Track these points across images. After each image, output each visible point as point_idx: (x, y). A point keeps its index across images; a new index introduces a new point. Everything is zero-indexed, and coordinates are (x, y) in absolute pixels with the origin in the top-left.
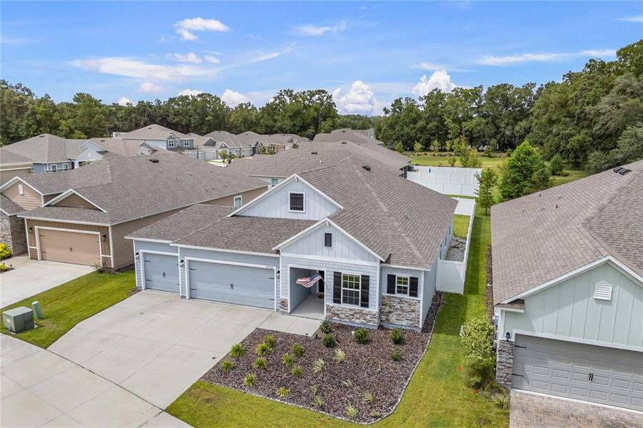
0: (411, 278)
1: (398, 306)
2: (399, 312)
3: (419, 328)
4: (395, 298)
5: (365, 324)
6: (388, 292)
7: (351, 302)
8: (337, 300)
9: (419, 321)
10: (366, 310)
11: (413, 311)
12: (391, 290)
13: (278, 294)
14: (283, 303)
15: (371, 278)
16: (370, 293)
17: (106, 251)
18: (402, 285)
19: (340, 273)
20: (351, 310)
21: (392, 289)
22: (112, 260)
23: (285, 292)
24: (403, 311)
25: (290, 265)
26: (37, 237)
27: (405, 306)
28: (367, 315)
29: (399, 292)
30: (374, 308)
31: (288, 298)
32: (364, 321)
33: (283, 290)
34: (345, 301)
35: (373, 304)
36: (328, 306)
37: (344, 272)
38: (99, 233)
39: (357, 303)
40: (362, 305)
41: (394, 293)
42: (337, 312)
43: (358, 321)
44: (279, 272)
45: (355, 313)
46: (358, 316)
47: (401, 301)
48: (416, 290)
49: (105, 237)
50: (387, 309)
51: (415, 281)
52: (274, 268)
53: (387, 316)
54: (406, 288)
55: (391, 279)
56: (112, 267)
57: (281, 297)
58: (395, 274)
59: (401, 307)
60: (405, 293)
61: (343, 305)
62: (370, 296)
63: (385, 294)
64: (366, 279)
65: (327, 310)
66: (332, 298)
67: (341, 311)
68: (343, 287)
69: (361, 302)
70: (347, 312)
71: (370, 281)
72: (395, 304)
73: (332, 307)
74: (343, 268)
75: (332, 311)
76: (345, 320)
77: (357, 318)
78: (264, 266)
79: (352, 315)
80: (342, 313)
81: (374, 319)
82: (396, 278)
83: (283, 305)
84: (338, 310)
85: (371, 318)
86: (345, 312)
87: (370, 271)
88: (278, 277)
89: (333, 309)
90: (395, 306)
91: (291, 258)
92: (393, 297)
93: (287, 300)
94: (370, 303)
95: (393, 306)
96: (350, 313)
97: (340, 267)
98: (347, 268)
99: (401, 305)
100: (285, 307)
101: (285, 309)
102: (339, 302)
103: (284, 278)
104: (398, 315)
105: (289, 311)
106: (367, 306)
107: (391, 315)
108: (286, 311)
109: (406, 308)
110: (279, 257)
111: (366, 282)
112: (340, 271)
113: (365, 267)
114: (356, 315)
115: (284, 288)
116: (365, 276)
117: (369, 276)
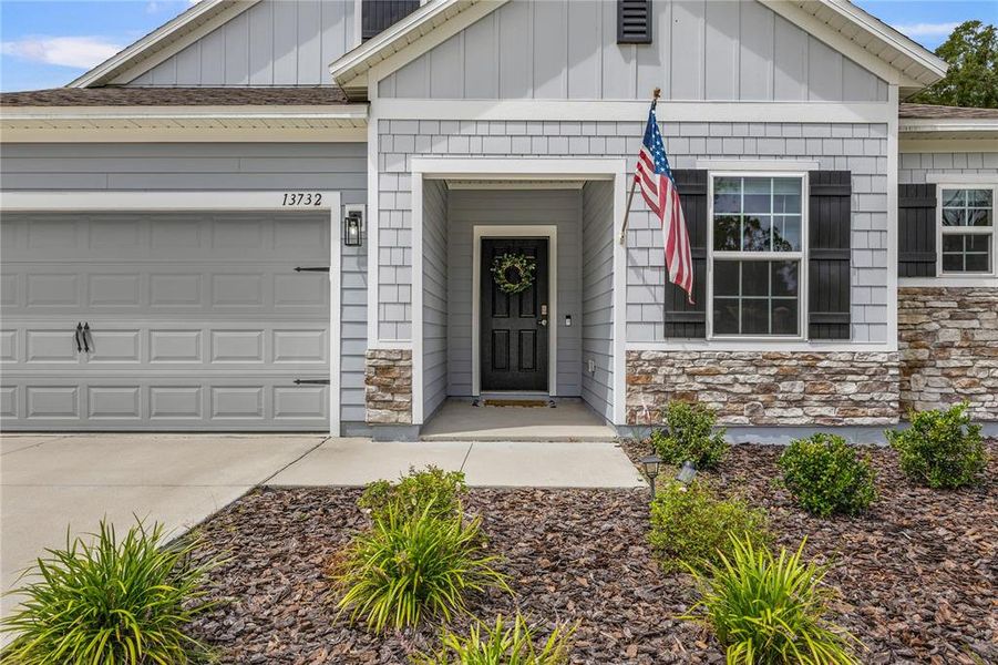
2: (955, 360)
4: (938, 293)
5: (834, 425)
6: (901, 274)
7: (756, 323)
8: (682, 323)
10: (837, 349)
12: (915, 258)
13: (352, 339)
14: (386, 376)
15: (858, 185)
16: (857, 259)
18: (966, 230)
19: (701, 176)
20: (755, 362)
21: (921, 255)
23: (394, 313)
24: (976, 350)
25: (420, 166)
27: (987, 329)
28: (839, 375)
29: (952, 264)
30: (875, 335)
31: (413, 341)
32: (826, 411)
33: (389, 302)
34: (725, 325)
35: (872, 315)
36: (634, 357)
37: (717, 168)
39: (788, 326)
40: (819, 330)
41: (932, 274)
42: (682, 385)
43: (795, 416)
44: (357, 217)
45: (786, 376)
46: (798, 387)
47: (964, 304)
52: (331, 201)
55: (916, 203)
57: (373, 343)
58: (930, 179)
59: (965, 334)
61: (716, 345)
62: (856, 278)
65: (631, 380)
66: (658, 314)
67: (708, 373)
68: (716, 248)
69: (811, 317)
70: (741, 377)
71: (854, 198)
72: (935, 326)
73: (659, 362)
74: (714, 146)
75: (658, 379)
76: (731, 419)
77: (791, 403)
78: (271, 201)
79: (767, 389)
80: (711, 388)
81: (875, 395)
82: (939, 196)
83: (386, 388)
84: (692, 375)
85: (864, 388)
86: (729, 379)
87: (853, 147)
88: (356, 244)
89: (664, 370)
90: (934, 333)
91: (433, 128)
92: (926, 291)
93: (408, 354)
94: (856, 314)
95: (928, 333)
96: (755, 378)
97: (698, 147)
98: (734, 146)
99: (966, 324)
100: (398, 398)
101: (399, 408)
102: (695, 329)
103: (389, 238)
104: (954, 373)
105: (418, 417)
106: (841, 330)
107: (918, 381)
108: (403, 418)
109: (985, 336)
110: (366, 122)
111: (835, 204)
112: (700, 165)
113: (826, 132)
114: (784, 386)
115: (390, 294)
116: (830, 173)
117: (848, 174)
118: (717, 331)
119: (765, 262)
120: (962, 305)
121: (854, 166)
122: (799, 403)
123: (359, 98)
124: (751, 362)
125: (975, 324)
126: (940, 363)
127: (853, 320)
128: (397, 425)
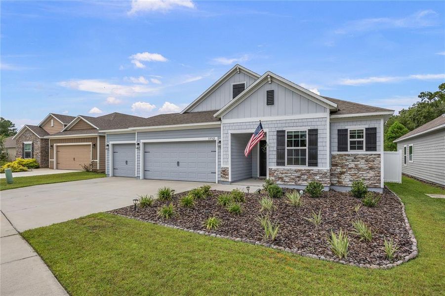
0: (367, 129)
1: (352, 165)
2: (353, 172)
3: (380, 188)
4: (349, 155)
6: (338, 151)
7: (297, 162)
8: (280, 163)
9: (379, 180)
10: (314, 169)
11: (371, 168)
12: (342, 147)
13: (219, 165)
14: (224, 172)
15: (319, 132)
16: (319, 148)
17: (94, 157)
18: (356, 140)
19: (284, 131)
20: (296, 171)
21: (344, 146)
22: (98, 162)
23: (226, 160)
24: (359, 169)
25: (230, 132)
26: (55, 152)
27: (362, 164)
28: (315, 174)
29: (352, 148)
30: (324, 165)
31: (229, 166)
33: (225, 158)
34: (290, 163)
35: (323, 161)
36: (270, 170)
37: (287, 130)
38: (91, 143)
39: (303, 163)
40: (310, 165)
41: (347, 151)
42: (280, 175)
43: (305, 183)
44: (220, 141)
45: (302, 174)
46: (306, 177)
47: (356, 158)
48: (375, 143)
49: (95, 145)
50: (339, 170)
51: (372, 132)
52: (216, 138)
53: (338, 177)
54: (361, 142)
55: (342, 134)
56: (98, 168)
57: (222, 166)
58: (346, 128)
59: (356, 165)
60: (361, 148)
61: (287, 167)
62: (319, 153)
63: (336, 153)
64: (314, 133)
65: (270, 174)
66: (275, 160)
67: (286, 173)
68: (287, 147)
69: (308, 161)
70: (293, 174)
71: (319, 135)
72: (348, 163)
73: (275, 171)
74: (287, 125)
75: (275, 174)
76: (290, 183)
77: (304, 180)
78: (207, 139)
79: (298, 177)
80: (286, 176)
81: (324, 179)
82: (349, 132)
83: (224, 174)
84: (282, 173)
85: (321, 177)
86: (290, 175)
87: (318, 123)
88: (220, 147)
89: (276, 172)
90: (348, 165)
91: (232, 125)
92: (345, 155)
93: (228, 168)
94: (319, 161)
95: (346, 165)
96: (296, 175)
97: (284, 125)
98: (291, 125)
99: (356, 163)
100: (227, 176)
101: (226, 178)
102: (283, 164)
103: (225, 146)
104: (353, 175)
105: (230, 180)
106: (316, 164)
107: (343, 176)
108: (227, 180)
109: (362, 166)
110: (220, 124)
111: (314, 136)
112: (284, 129)
113: (312, 120)
114: (303, 176)
115: (225, 156)
116: (313, 130)
117: (317, 130)
118: (288, 164)
119: (292, 149)
120: (355, 158)
121: (318, 128)
122: (306, 180)
123: (220, 120)
124: (295, 171)
125: (359, 163)
126: (349, 172)
127: (318, 162)
128: (226, 181)
